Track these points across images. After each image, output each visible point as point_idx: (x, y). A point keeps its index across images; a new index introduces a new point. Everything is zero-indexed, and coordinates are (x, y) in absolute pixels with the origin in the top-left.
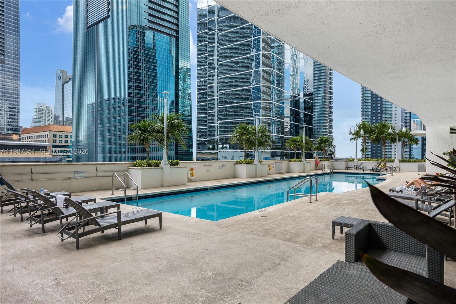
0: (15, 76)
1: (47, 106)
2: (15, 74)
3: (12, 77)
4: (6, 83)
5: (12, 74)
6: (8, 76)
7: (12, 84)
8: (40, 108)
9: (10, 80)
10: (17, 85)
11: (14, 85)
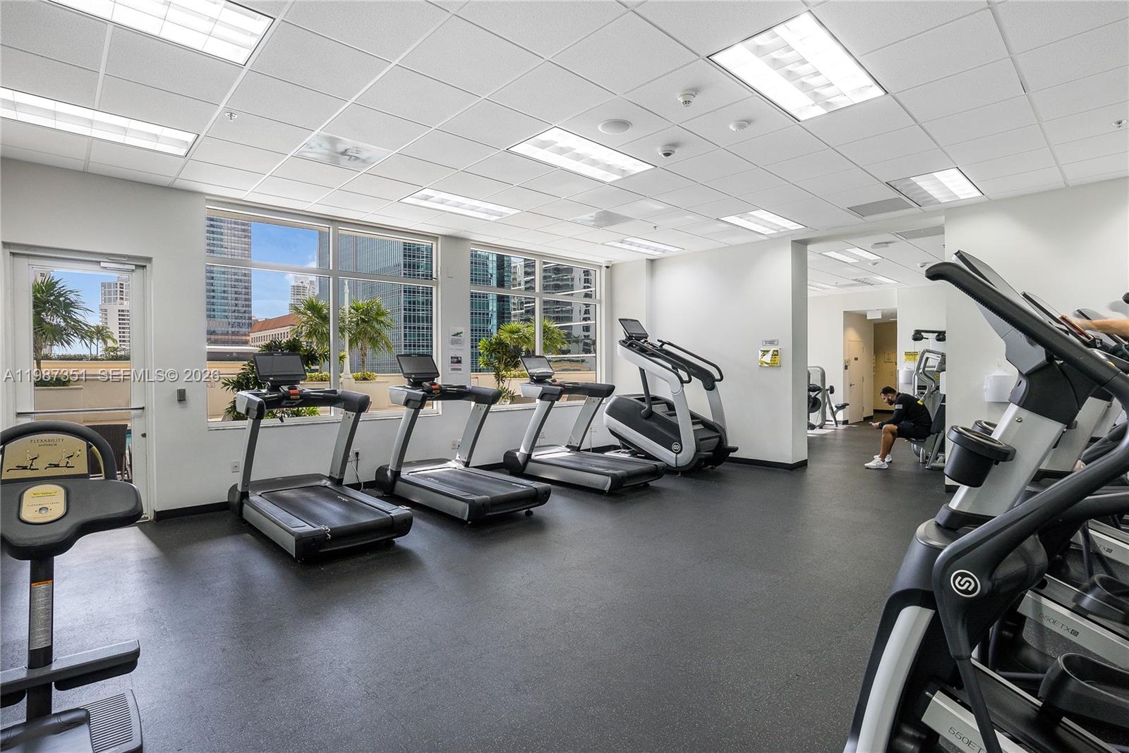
0: (244, 230)
1: (310, 281)
2: (243, 227)
3: (240, 233)
4: (229, 244)
5: (239, 227)
6: (233, 232)
7: (239, 245)
8: (301, 285)
9: (237, 238)
10: (247, 246)
11: (243, 246)
